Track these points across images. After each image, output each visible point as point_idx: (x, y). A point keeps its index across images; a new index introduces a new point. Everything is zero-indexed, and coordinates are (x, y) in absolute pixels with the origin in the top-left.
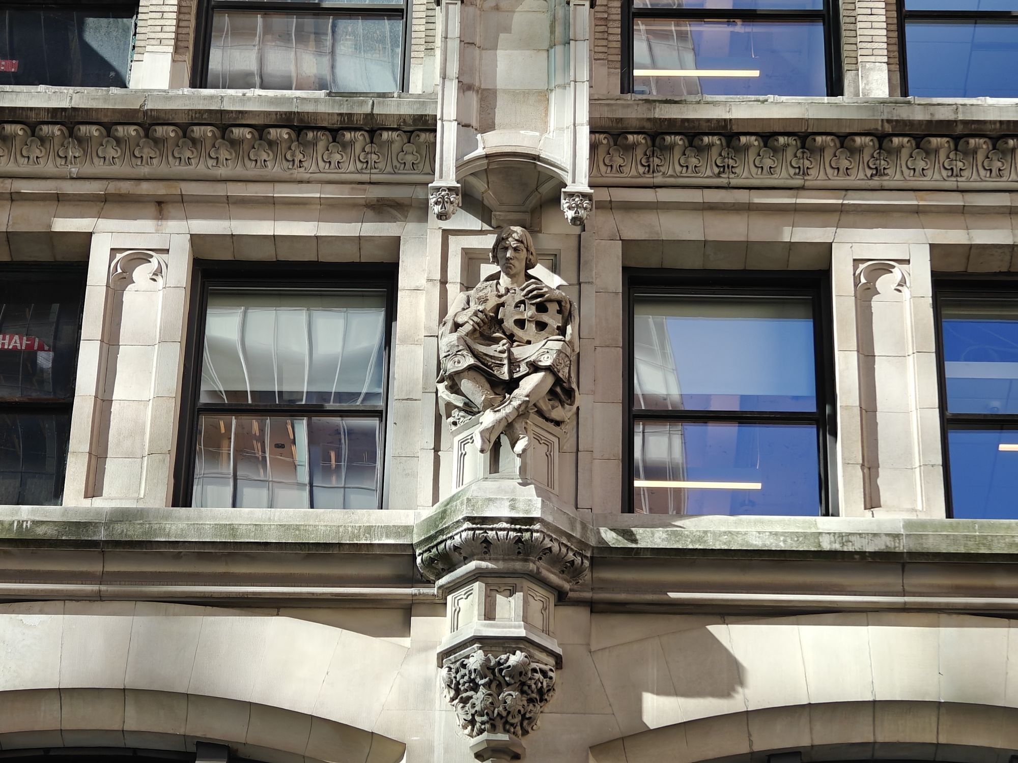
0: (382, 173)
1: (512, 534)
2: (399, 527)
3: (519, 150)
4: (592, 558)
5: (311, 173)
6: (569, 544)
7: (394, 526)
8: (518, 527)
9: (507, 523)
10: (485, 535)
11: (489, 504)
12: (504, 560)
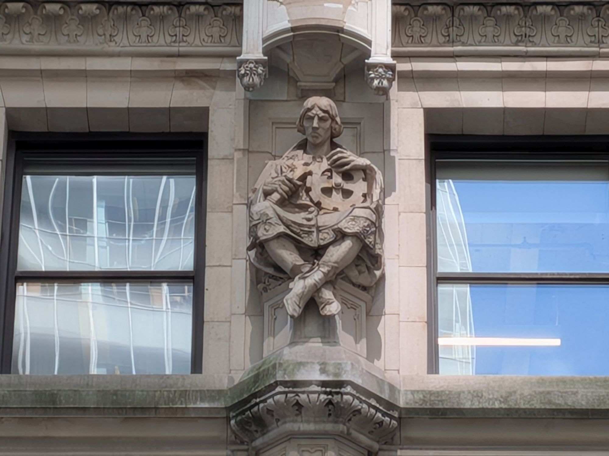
0: (191, 46)
1: (323, 397)
2: (213, 391)
3: (323, 23)
4: (400, 418)
5: (122, 47)
6: (378, 406)
7: (208, 391)
8: (328, 390)
9: (318, 386)
10: (297, 397)
11: (300, 368)
12: (315, 422)
